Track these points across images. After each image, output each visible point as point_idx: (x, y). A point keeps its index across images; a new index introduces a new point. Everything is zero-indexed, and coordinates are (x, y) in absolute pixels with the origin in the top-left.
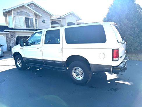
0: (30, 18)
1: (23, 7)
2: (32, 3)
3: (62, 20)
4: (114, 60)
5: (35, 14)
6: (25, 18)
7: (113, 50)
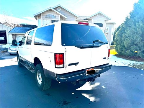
0: (56, 20)
1: (50, 10)
2: (59, 7)
3: (88, 20)
4: (57, 67)
5: (61, 16)
6: (52, 20)
7: (55, 54)
